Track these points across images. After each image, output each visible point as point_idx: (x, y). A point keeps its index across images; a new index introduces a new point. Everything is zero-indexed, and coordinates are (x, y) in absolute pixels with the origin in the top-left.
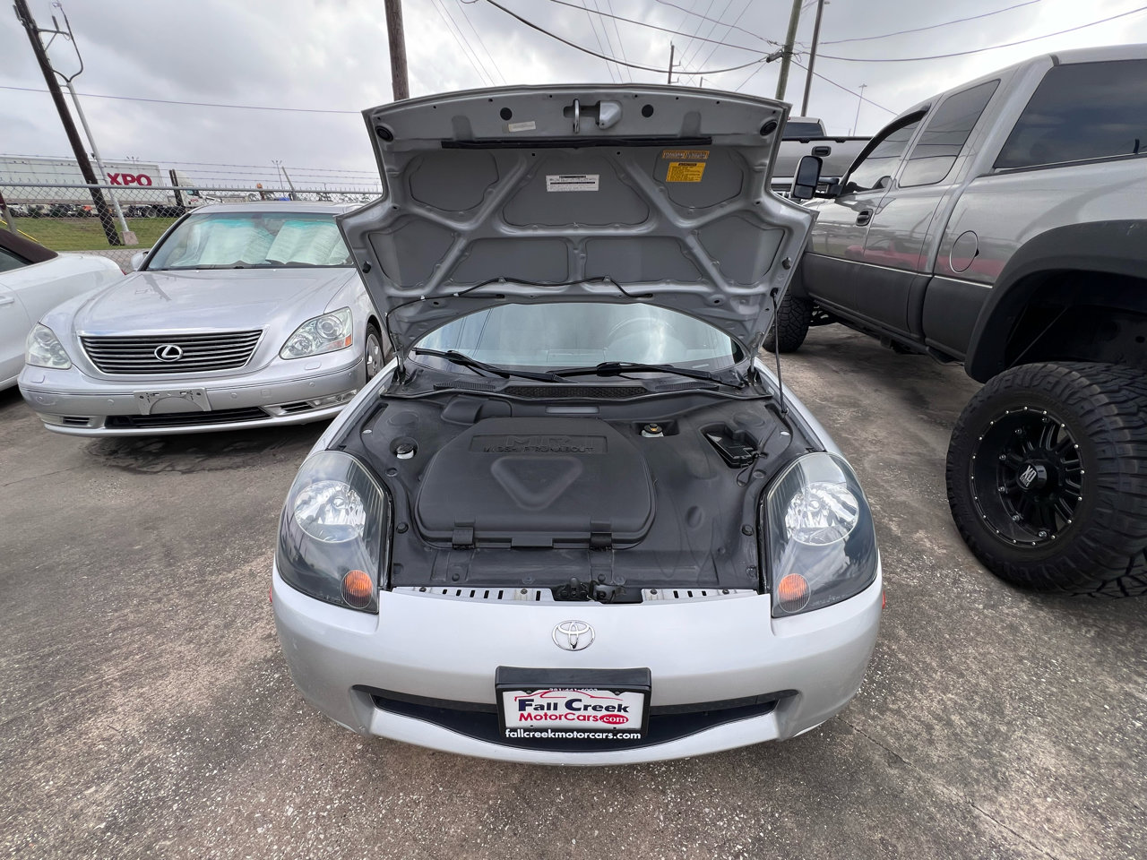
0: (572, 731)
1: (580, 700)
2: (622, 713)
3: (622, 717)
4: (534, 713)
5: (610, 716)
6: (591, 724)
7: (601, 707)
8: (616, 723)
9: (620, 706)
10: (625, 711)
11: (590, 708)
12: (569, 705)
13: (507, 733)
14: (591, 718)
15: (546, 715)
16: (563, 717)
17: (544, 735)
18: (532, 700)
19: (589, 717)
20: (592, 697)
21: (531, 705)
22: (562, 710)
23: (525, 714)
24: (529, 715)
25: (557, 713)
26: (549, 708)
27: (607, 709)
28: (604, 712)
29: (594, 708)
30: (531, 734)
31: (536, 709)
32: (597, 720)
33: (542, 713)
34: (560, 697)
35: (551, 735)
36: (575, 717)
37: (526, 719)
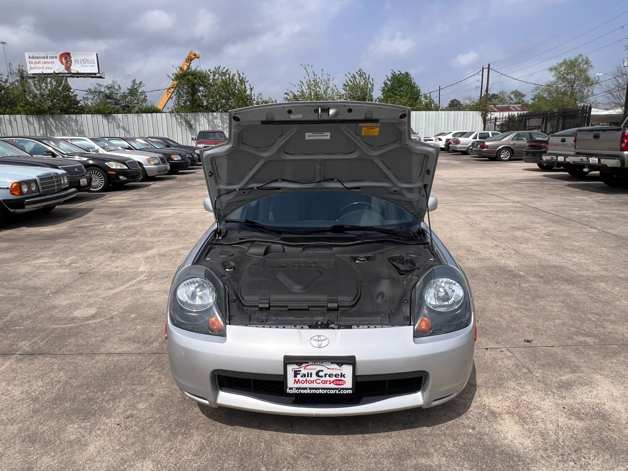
0: (319, 389)
1: (322, 371)
2: (343, 378)
3: (343, 381)
4: (301, 379)
5: (337, 380)
6: (328, 386)
7: (333, 375)
8: (339, 385)
9: (341, 374)
10: (344, 377)
11: (327, 376)
12: (317, 374)
13: (288, 390)
14: (328, 382)
15: (306, 380)
16: (314, 382)
17: (305, 391)
18: (300, 371)
19: (327, 381)
20: (328, 369)
21: (299, 374)
22: (314, 377)
23: (297, 379)
24: (299, 380)
25: (312, 379)
26: (308, 377)
27: (335, 376)
28: (334, 378)
29: (329, 376)
30: (299, 391)
31: (302, 376)
32: (331, 383)
33: (304, 379)
34: (313, 368)
35: (309, 391)
36: (320, 381)
37: (297, 383)
